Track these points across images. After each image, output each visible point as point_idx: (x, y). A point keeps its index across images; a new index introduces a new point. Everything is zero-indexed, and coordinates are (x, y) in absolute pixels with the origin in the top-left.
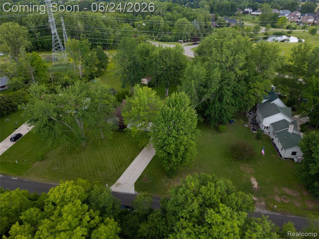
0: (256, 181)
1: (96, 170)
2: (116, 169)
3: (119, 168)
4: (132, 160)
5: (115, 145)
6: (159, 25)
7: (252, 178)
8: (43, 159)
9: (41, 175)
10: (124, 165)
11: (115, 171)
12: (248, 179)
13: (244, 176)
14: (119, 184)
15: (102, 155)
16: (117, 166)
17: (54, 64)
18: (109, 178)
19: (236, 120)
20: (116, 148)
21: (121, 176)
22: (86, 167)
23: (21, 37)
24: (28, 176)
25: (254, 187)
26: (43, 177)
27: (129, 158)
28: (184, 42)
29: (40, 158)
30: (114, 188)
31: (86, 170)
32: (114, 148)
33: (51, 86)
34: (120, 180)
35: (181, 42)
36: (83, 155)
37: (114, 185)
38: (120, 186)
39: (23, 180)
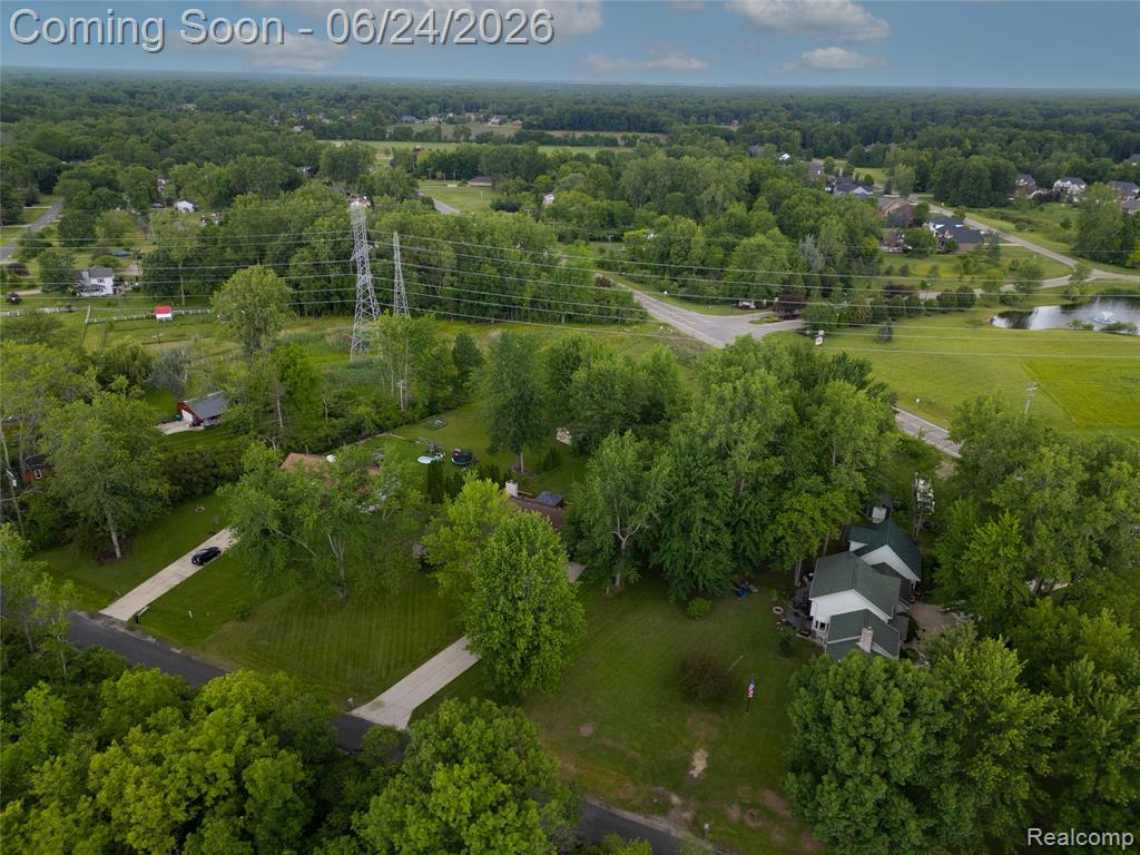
0: (707, 759)
1: (346, 662)
2: (388, 669)
3: (396, 667)
4: (435, 653)
5: (410, 610)
6: (690, 248)
7: (701, 750)
8: (245, 615)
9: (229, 652)
10: (411, 660)
11: (384, 673)
12: (690, 751)
13: (681, 742)
14: (380, 705)
15: (370, 629)
16: (392, 662)
17: (352, 359)
18: (365, 686)
19: (756, 590)
20: (410, 617)
21: (392, 689)
22: (326, 651)
23: (273, 307)
24: (204, 649)
25: (692, 772)
26: (232, 659)
27: (430, 647)
28: (759, 307)
29: (237, 613)
30: (364, 712)
31: (325, 657)
32: (406, 615)
33: (320, 430)
34: (386, 697)
35: (748, 307)
36: (331, 621)
37: (370, 704)
38: (380, 710)
39: (193, 657)
